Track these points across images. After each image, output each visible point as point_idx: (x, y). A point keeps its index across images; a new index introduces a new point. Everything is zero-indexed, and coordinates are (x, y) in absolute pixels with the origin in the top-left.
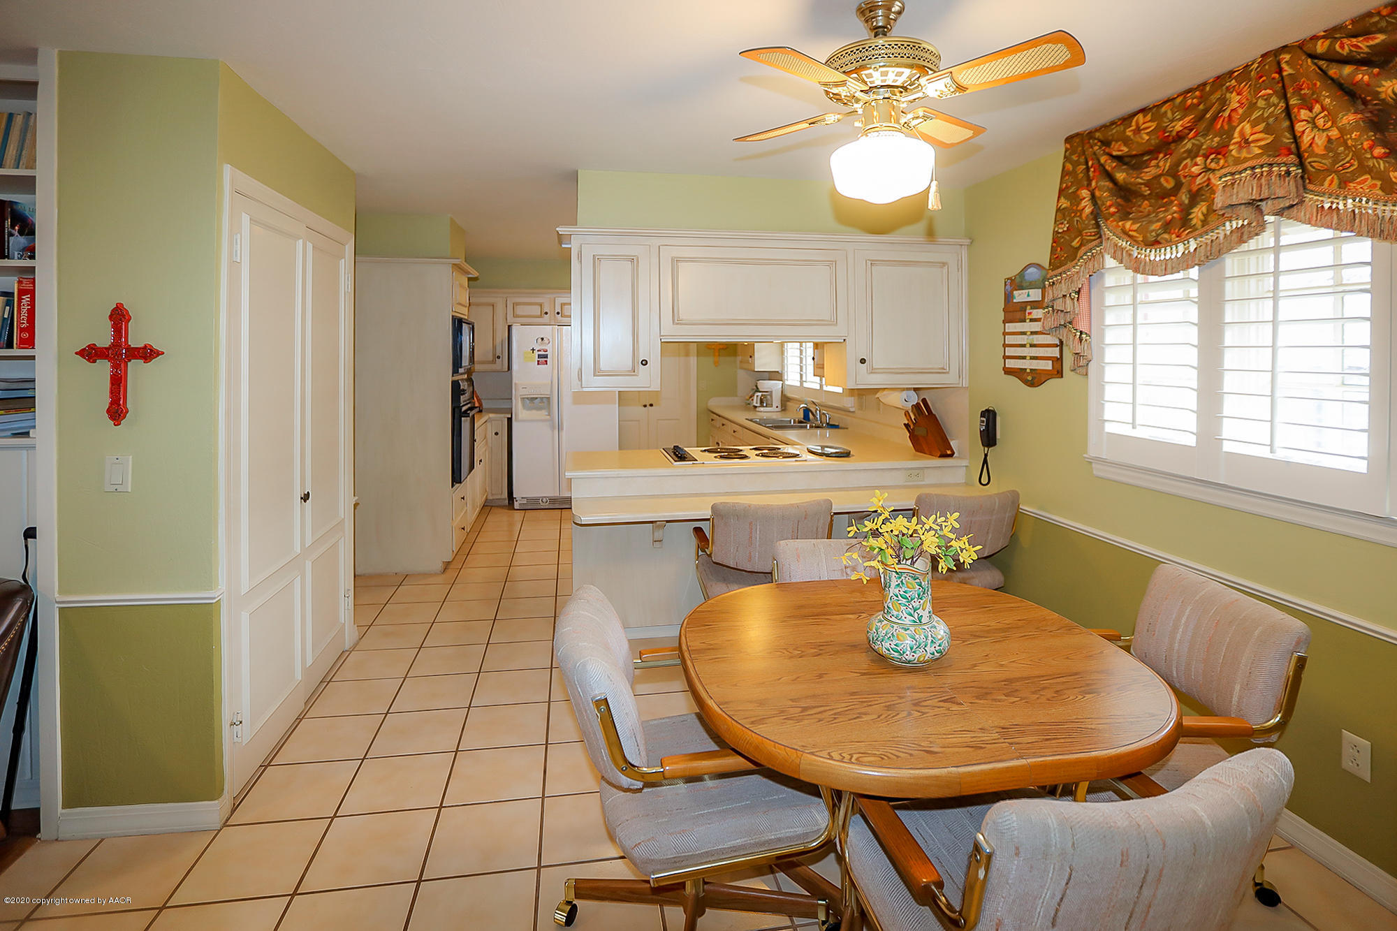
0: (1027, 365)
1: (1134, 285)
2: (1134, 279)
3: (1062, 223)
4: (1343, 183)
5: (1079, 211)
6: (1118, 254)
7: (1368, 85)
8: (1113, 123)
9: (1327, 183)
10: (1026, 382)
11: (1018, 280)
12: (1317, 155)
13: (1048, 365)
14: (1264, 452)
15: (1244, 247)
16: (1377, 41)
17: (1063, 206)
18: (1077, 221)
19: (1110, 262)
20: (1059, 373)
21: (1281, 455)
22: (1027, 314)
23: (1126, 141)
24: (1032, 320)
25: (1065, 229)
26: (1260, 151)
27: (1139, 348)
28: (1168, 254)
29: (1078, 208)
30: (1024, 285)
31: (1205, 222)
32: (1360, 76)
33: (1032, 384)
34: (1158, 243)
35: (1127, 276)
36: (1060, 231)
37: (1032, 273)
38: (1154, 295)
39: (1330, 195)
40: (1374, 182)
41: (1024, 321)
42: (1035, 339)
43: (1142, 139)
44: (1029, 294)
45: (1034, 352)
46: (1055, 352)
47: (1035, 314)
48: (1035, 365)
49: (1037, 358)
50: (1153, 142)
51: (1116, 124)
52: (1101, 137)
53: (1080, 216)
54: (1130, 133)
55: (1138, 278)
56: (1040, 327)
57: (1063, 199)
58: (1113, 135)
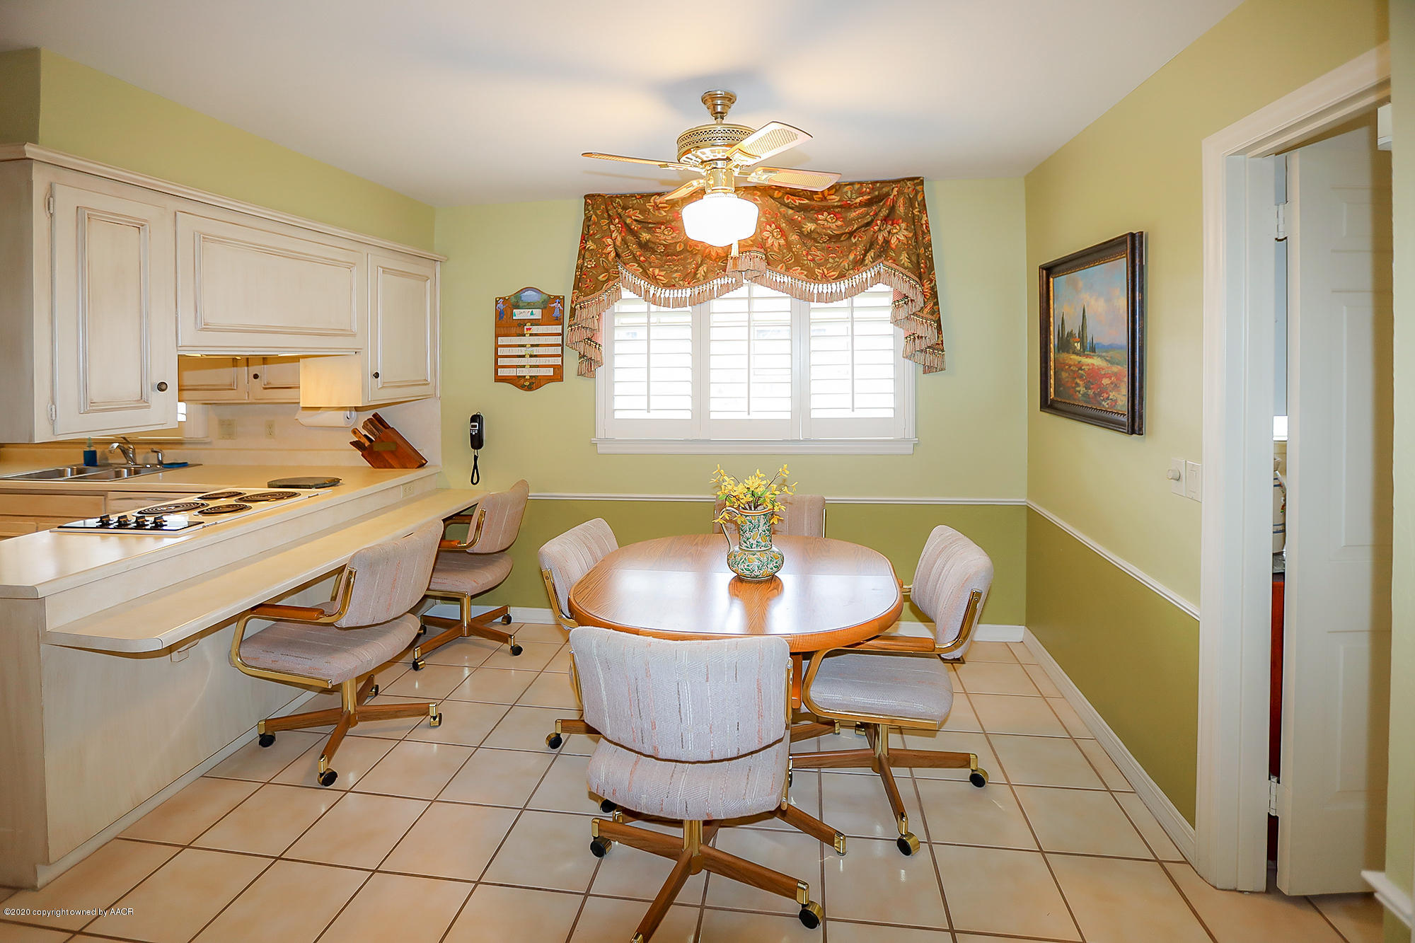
0: (526, 372)
1: (648, 313)
2: (649, 308)
3: (591, 261)
4: (788, 269)
5: (605, 254)
6: (635, 289)
7: (800, 222)
8: (632, 196)
9: (779, 267)
10: (522, 387)
11: (513, 300)
12: (775, 252)
13: (550, 372)
14: (744, 416)
15: (726, 295)
16: (804, 202)
17: (591, 248)
18: (603, 261)
19: (626, 294)
20: (558, 375)
21: (754, 416)
22: (525, 330)
23: (644, 211)
24: (531, 335)
25: (593, 266)
26: (751, 243)
27: (652, 356)
28: (678, 293)
29: (604, 251)
30: (521, 305)
31: (705, 277)
32: (797, 217)
33: (530, 388)
34: (674, 285)
35: (643, 306)
36: (589, 266)
37: (530, 295)
38: (665, 319)
39: (780, 273)
40: (802, 271)
41: (524, 335)
42: (536, 351)
43: (660, 214)
44: (532, 314)
45: (534, 361)
46: (558, 361)
47: (535, 329)
48: (535, 372)
49: (538, 366)
50: (668, 218)
51: (635, 196)
52: (621, 203)
53: (607, 258)
54: (650, 208)
55: (653, 308)
56: (542, 340)
57: (591, 243)
58: (633, 205)
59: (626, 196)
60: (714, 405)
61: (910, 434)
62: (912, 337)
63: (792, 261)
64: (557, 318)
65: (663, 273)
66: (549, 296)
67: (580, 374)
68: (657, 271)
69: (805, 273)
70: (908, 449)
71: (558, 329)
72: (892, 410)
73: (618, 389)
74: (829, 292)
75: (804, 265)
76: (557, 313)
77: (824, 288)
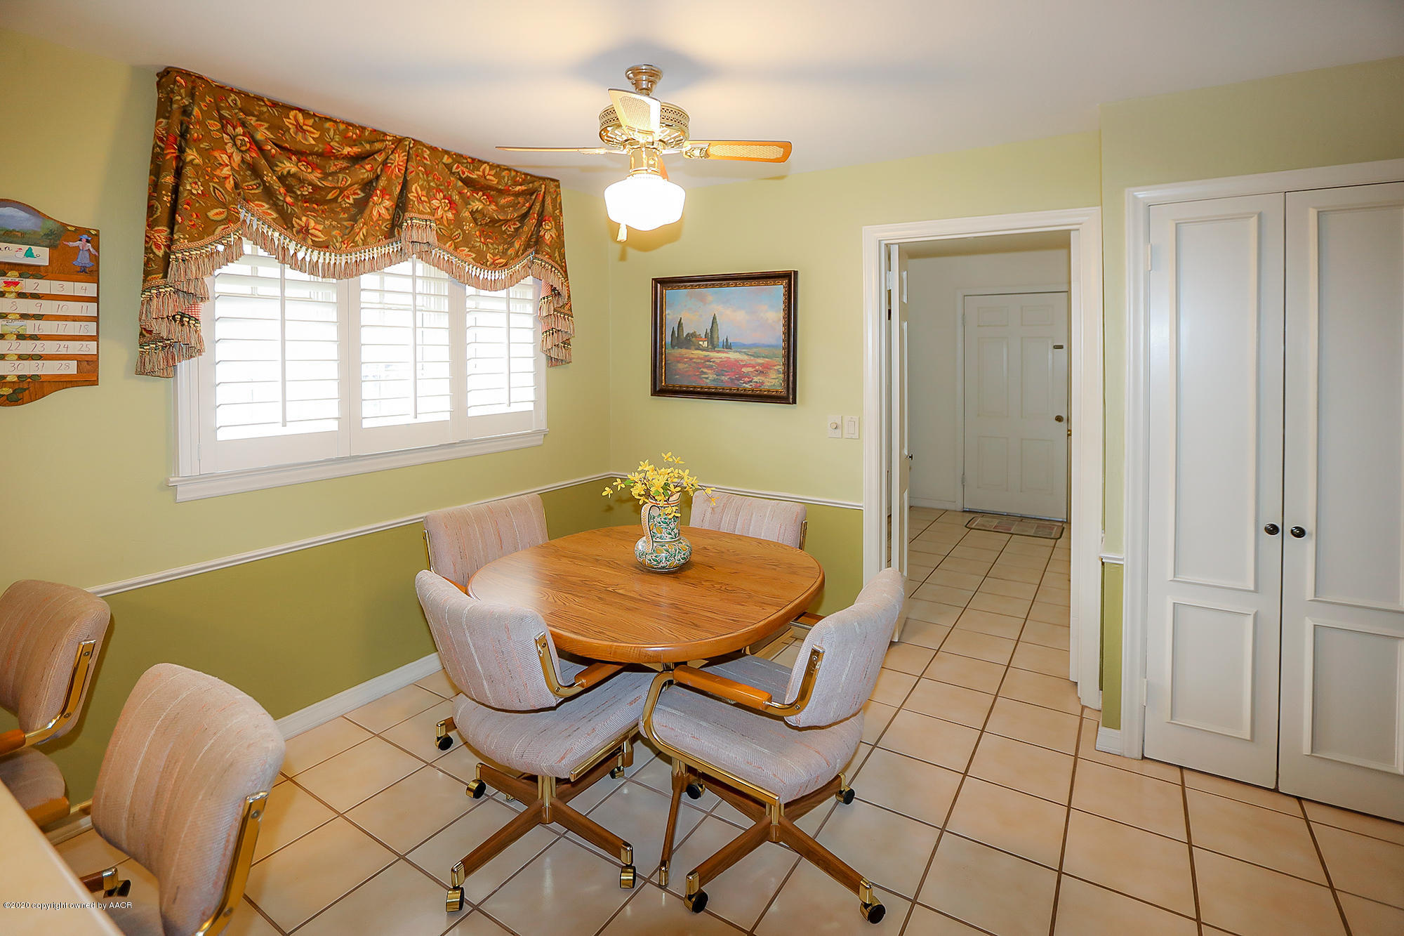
0: (9, 368)
1: (283, 281)
2: (283, 273)
3: (196, 183)
4: (456, 248)
5: (217, 177)
6: (262, 241)
7: (468, 198)
9: (448, 245)
13: (71, 368)
16: (473, 176)
17: (195, 162)
18: (214, 187)
19: (250, 248)
20: (88, 372)
22: (9, 285)
23: (277, 127)
24: (19, 296)
28: (331, 259)
31: (364, 242)
32: (466, 190)
34: (328, 247)
35: (272, 269)
36: (195, 192)
37: (13, 217)
39: (448, 253)
40: (470, 253)
42: (30, 327)
43: (306, 140)
44: (29, 254)
45: (27, 347)
46: (89, 348)
47: (29, 285)
48: (29, 368)
49: (40, 357)
50: (316, 149)
51: (264, 101)
52: (239, 103)
53: (222, 185)
54: (290, 126)
55: (291, 274)
56: (48, 307)
57: (195, 154)
58: (261, 113)
59: (247, 95)
60: (367, 410)
61: (543, 426)
62: (551, 332)
63: (459, 240)
64: (83, 270)
65: (321, 227)
66: (64, 225)
67: (142, 369)
68: (312, 224)
69: (474, 255)
70: (539, 440)
71: (89, 289)
72: (532, 404)
73: (222, 394)
74: (493, 279)
75: (474, 247)
76: (83, 259)
77: (490, 275)
